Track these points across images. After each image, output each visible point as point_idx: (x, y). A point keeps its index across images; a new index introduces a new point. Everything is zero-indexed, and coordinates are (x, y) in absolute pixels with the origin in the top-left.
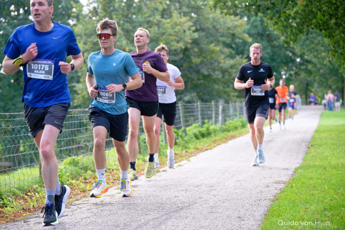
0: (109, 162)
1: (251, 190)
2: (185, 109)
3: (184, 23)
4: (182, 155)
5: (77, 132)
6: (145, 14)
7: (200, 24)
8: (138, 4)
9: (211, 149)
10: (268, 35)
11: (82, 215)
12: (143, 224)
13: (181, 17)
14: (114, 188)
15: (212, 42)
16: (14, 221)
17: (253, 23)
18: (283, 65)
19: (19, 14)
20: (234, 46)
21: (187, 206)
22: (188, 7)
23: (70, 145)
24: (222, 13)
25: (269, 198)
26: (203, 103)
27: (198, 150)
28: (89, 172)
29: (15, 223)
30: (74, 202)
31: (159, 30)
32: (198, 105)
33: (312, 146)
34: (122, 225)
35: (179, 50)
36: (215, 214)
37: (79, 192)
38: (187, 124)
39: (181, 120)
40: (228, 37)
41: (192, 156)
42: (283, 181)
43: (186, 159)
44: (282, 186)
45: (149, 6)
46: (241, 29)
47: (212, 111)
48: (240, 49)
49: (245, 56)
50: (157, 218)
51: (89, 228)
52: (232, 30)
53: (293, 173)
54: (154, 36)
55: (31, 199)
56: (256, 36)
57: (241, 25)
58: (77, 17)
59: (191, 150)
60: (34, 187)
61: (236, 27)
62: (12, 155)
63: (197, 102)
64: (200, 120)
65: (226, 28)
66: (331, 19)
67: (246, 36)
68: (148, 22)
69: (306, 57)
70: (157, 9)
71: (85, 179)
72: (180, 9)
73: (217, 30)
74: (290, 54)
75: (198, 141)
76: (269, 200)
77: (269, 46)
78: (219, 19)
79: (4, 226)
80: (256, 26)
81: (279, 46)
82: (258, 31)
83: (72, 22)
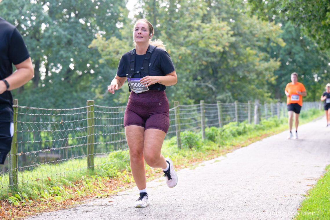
1: (285, 185)
2: (222, 108)
3: (222, 28)
4: (219, 151)
5: (122, 128)
6: (186, 18)
7: (238, 28)
8: (181, 10)
9: (246, 146)
10: (302, 41)
11: (127, 205)
12: (183, 215)
13: (219, 22)
14: (156, 180)
15: (248, 46)
16: (64, 209)
17: (287, 28)
18: (315, 68)
19: (70, 18)
20: (269, 49)
21: (224, 199)
22: (227, 12)
23: (116, 140)
24: (259, 18)
25: (301, 193)
26: (239, 103)
27: (235, 147)
29: (65, 211)
30: (119, 193)
31: (199, 34)
32: (234, 105)
34: (164, 215)
35: (218, 52)
36: (250, 207)
37: (123, 184)
38: (225, 122)
39: (219, 118)
40: (264, 41)
41: (228, 153)
42: (314, 178)
43: (223, 155)
44: (314, 182)
45: (191, 11)
46: (276, 34)
47: (247, 110)
48: (275, 53)
50: (197, 210)
51: (133, 217)
52: (268, 35)
53: (324, 171)
54: (194, 40)
55: (79, 188)
56: (290, 41)
57: (276, 31)
58: (124, 21)
59: (228, 146)
60: (83, 177)
61: (271, 31)
62: (63, 148)
63: (234, 102)
64: (237, 119)
65: (262, 34)
67: (280, 40)
68: (190, 26)
70: (197, 15)
72: (219, 14)
73: (254, 35)
74: (322, 59)
75: (234, 139)
76: (302, 195)
77: (302, 50)
78: (256, 25)
79: (54, 213)
80: (290, 32)
81: (312, 51)
82: (293, 36)
83: (119, 25)
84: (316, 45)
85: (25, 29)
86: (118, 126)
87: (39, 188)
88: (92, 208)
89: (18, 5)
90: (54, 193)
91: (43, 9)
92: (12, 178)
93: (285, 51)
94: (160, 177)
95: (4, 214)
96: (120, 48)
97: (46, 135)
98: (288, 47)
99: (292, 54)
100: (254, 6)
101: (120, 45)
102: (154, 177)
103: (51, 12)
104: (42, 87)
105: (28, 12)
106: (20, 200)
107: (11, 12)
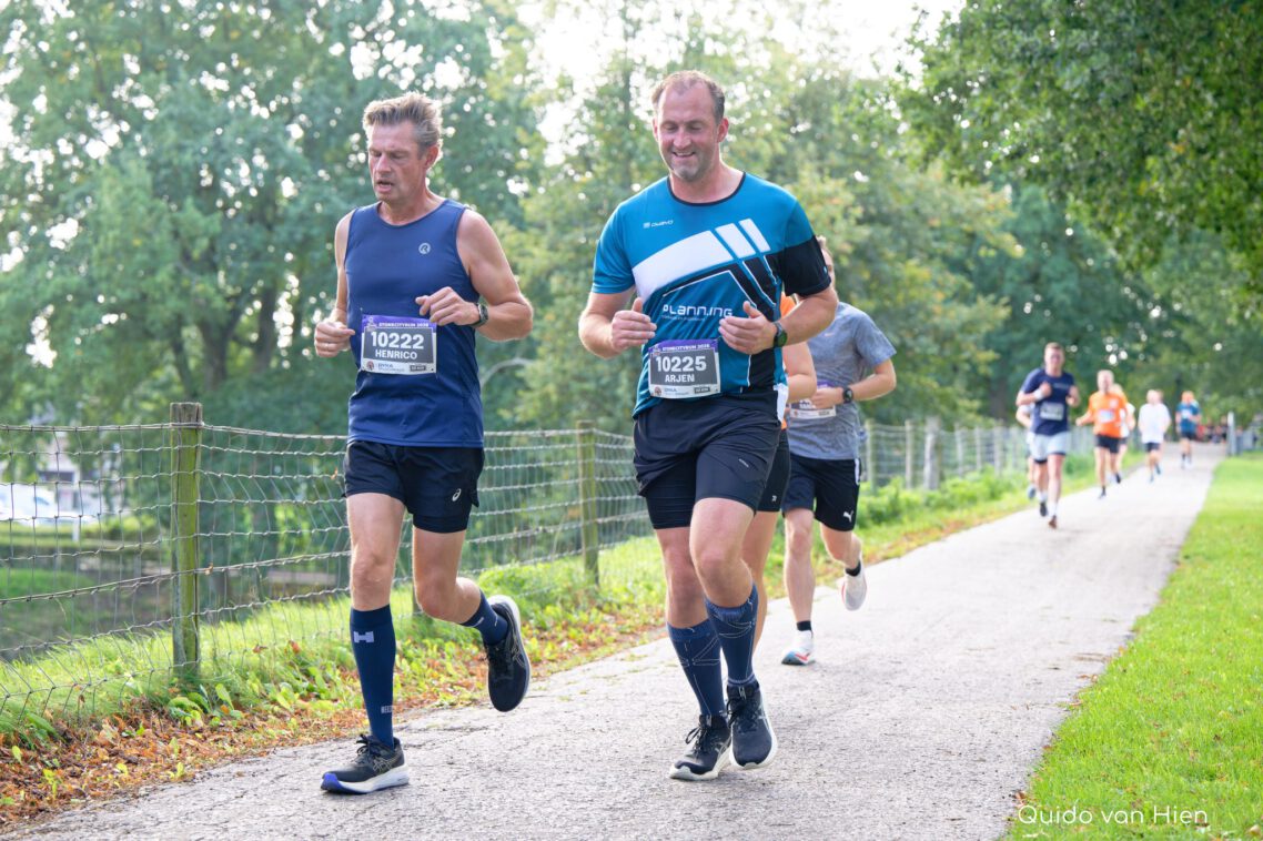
0: (609, 583)
1: (1009, 675)
3: (830, 197)
5: (520, 496)
7: (877, 201)
9: (898, 556)
10: (1071, 239)
13: (823, 181)
14: (620, 656)
15: (910, 256)
17: (1027, 203)
18: (1111, 324)
20: (971, 266)
22: (843, 152)
23: (501, 532)
25: (1059, 699)
26: (878, 426)
28: (553, 611)
33: (1187, 557)
40: (956, 242)
42: (1100, 655)
44: (1098, 668)
46: (994, 220)
47: (904, 448)
48: (990, 277)
49: (1005, 300)
52: (970, 222)
53: (1128, 633)
56: (1036, 241)
57: (993, 211)
58: (533, 175)
61: (979, 213)
65: (951, 217)
66: (1250, 200)
67: (1008, 238)
69: (1177, 307)
71: (542, 628)
72: (821, 157)
73: (924, 219)
74: (1132, 296)
76: (1060, 705)
77: (1071, 270)
78: (931, 189)
79: (310, 752)
80: (1037, 214)
81: (1100, 272)
82: (1044, 225)
83: (516, 187)
84: (1112, 252)
85: (231, 191)
86: (506, 492)
87: (263, 677)
88: (422, 737)
89: (211, 121)
90: (310, 690)
91: (287, 135)
92: (180, 643)
93: (1019, 271)
94: (633, 645)
95: (154, 751)
96: (522, 255)
97: (291, 515)
98: (1030, 259)
99: (1043, 279)
100: (930, 139)
101: (521, 245)
102: (613, 647)
103: (308, 143)
104: (280, 371)
105: (240, 141)
106: (205, 711)
107: (188, 142)
